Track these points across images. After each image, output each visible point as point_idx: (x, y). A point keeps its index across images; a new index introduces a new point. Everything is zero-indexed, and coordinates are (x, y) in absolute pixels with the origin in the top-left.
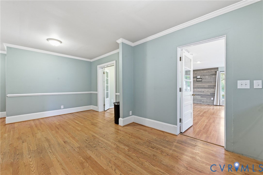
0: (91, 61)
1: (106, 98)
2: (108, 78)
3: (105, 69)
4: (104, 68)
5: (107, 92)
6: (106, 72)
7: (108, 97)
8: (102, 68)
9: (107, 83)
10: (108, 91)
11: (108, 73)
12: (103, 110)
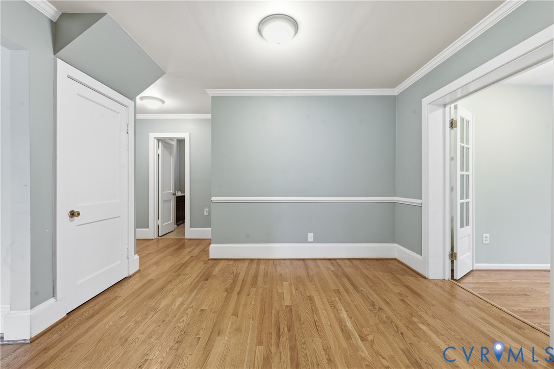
0: (396, 91)
1: (462, 226)
2: (467, 143)
3: (456, 107)
4: (452, 106)
5: (465, 201)
6: (462, 119)
7: (467, 224)
8: (445, 106)
9: (465, 166)
10: (467, 197)
11: (468, 122)
12: (448, 276)
